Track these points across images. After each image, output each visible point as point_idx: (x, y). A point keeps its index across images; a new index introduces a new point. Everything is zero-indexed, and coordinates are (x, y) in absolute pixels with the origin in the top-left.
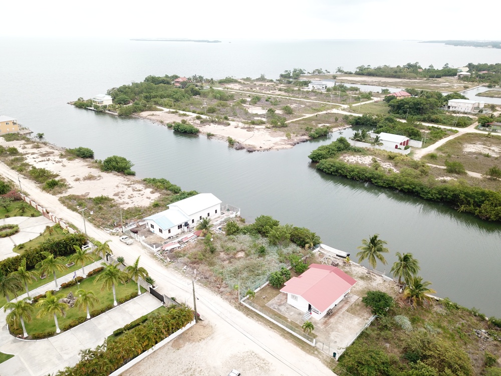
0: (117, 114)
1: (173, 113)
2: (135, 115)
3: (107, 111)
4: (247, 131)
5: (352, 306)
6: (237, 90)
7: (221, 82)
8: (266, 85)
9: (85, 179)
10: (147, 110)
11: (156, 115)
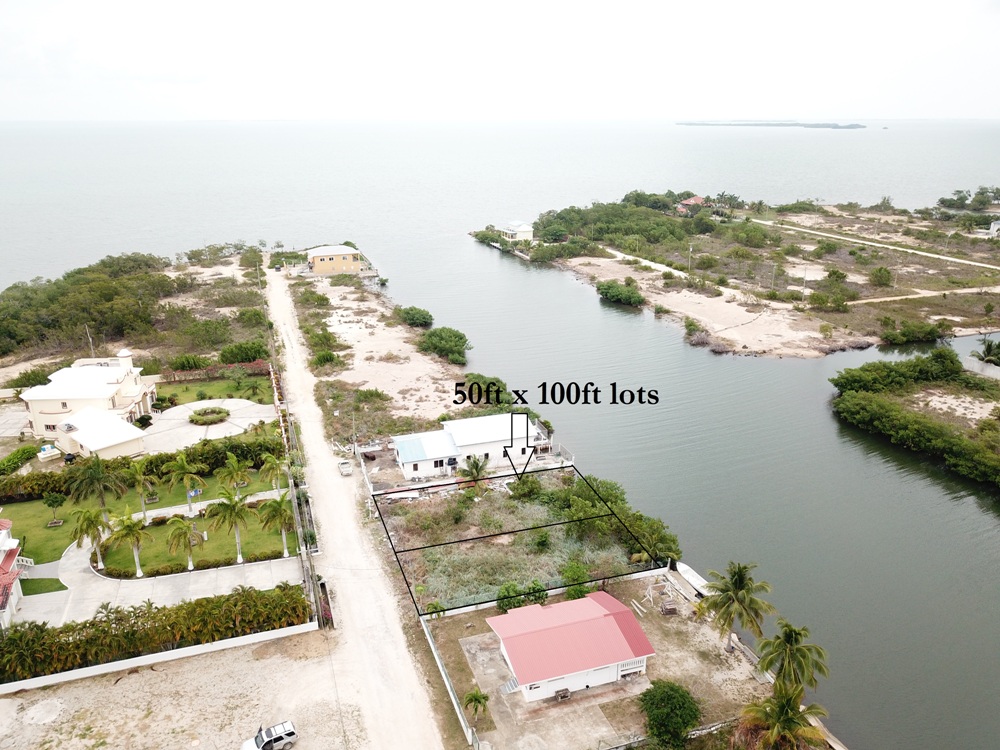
0: (528, 258)
1: (629, 263)
2: (559, 262)
3: (517, 252)
4: (748, 311)
5: (622, 700)
6: (805, 227)
7: (783, 210)
8: (882, 221)
9: (381, 359)
10: (586, 255)
11: (594, 265)
